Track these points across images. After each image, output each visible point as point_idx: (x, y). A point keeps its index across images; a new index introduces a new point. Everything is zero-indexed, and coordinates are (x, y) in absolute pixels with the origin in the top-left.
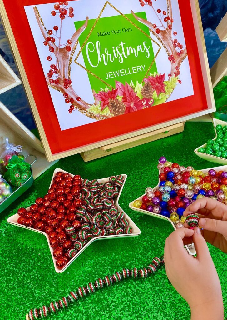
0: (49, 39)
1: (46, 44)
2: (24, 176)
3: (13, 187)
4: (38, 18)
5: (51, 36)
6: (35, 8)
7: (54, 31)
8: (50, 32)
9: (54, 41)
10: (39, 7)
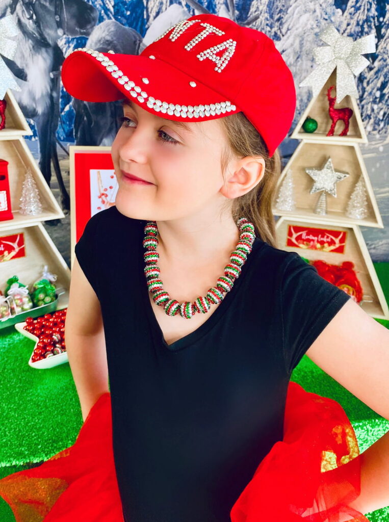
0: (103, 194)
1: (100, 197)
2: (48, 299)
3: (35, 305)
4: (99, 178)
5: (105, 193)
6: (99, 172)
7: (109, 189)
8: (106, 190)
9: (106, 196)
10: (102, 171)
